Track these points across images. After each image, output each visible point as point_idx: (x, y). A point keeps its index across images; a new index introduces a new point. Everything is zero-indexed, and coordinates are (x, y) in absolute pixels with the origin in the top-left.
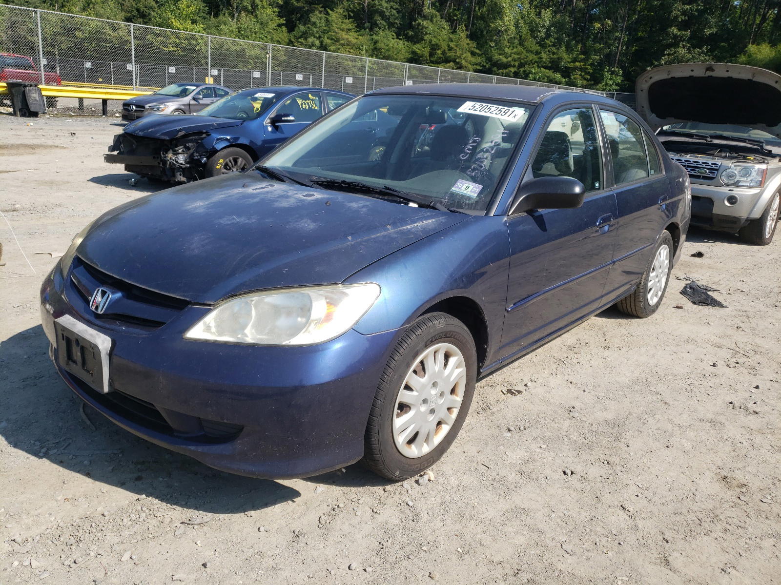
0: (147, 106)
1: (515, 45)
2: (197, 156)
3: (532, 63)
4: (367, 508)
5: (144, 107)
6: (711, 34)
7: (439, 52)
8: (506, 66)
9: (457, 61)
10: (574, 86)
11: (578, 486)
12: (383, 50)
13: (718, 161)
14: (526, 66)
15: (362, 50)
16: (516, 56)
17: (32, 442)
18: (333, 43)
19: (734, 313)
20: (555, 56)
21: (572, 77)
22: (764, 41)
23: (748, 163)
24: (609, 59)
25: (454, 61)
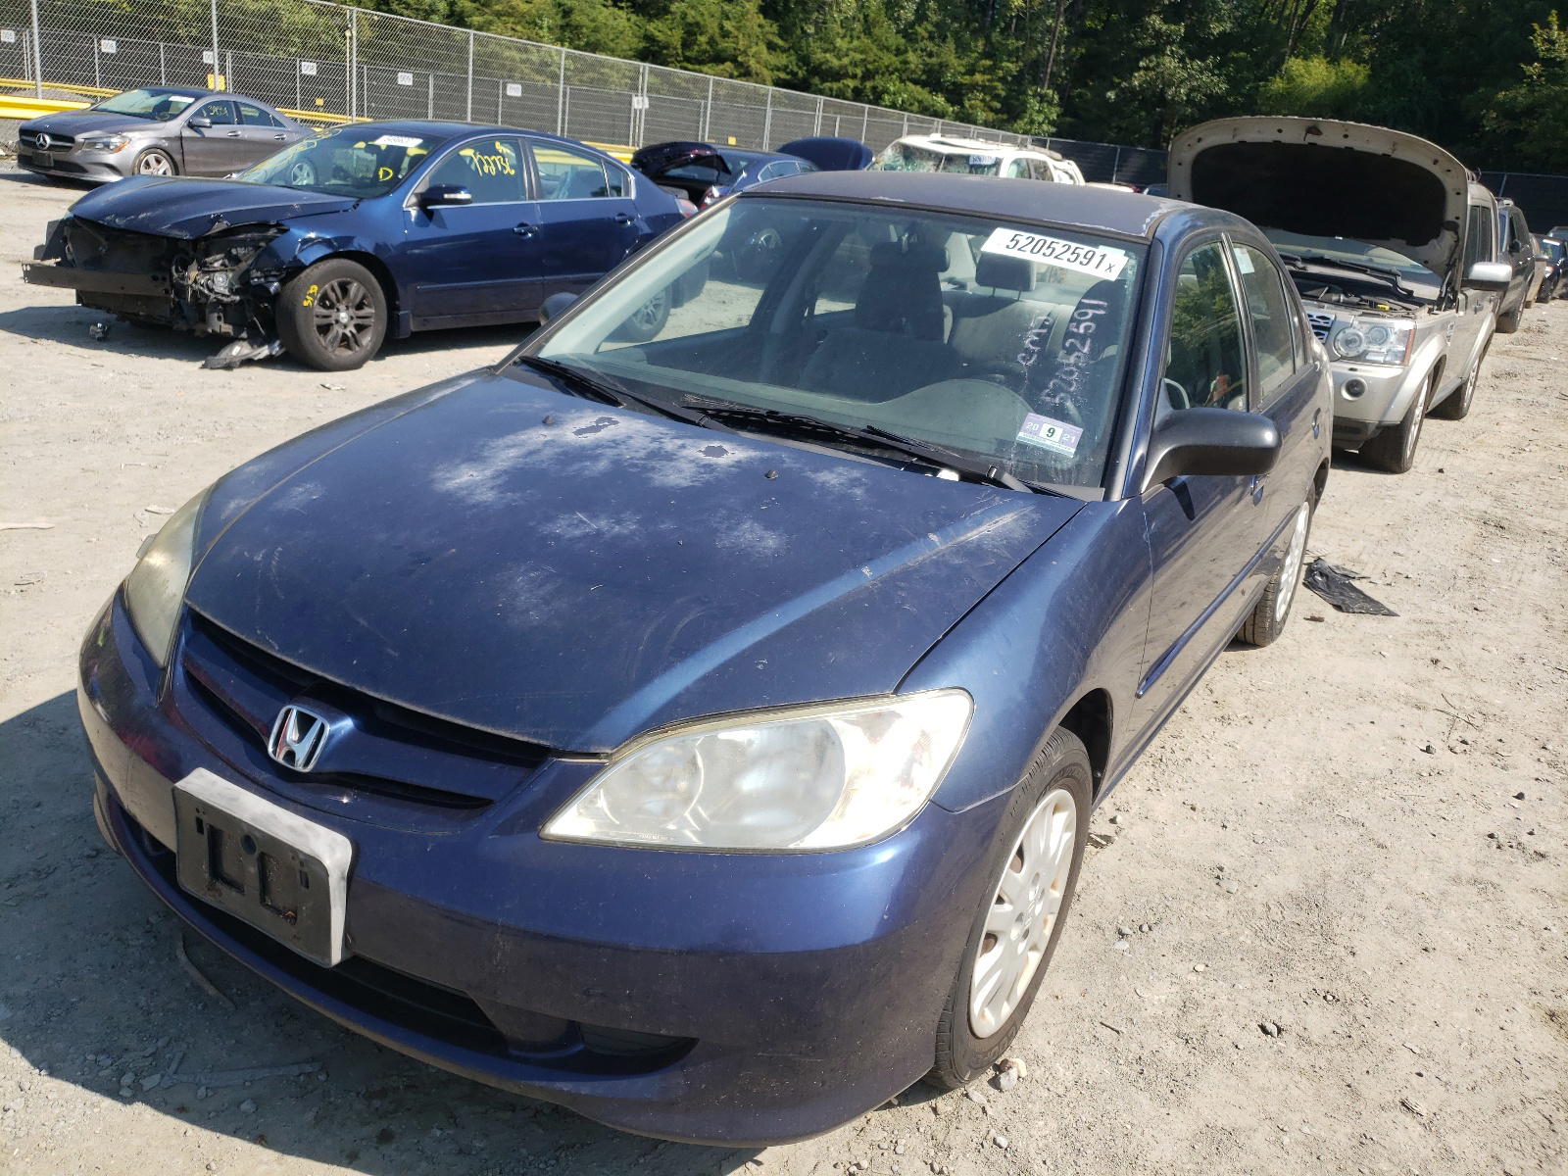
0: (80, 138)
1: (855, 33)
2: (258, 278)
3: (889, 71)
4: (919, 1164)
5: (72, 140)
6: (1222, 34)
7: (703, 39)
8: (837, 75)
9: (739, 59)
10: (969, 122)
11: (1302, 1059)
12: (584, 30)
13: (1329, 312)
14: (877, 77)
15: (541, 28)
16: (859, 57)
17: (91, 1057)
18: (478, 9)
19: (1414, 628)
20: (934, 60)
21: (967, 104)
22: (1317, 52)
23: (1383, 317)
24: (1034, 71)
25: (734, 60)
